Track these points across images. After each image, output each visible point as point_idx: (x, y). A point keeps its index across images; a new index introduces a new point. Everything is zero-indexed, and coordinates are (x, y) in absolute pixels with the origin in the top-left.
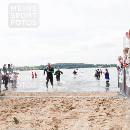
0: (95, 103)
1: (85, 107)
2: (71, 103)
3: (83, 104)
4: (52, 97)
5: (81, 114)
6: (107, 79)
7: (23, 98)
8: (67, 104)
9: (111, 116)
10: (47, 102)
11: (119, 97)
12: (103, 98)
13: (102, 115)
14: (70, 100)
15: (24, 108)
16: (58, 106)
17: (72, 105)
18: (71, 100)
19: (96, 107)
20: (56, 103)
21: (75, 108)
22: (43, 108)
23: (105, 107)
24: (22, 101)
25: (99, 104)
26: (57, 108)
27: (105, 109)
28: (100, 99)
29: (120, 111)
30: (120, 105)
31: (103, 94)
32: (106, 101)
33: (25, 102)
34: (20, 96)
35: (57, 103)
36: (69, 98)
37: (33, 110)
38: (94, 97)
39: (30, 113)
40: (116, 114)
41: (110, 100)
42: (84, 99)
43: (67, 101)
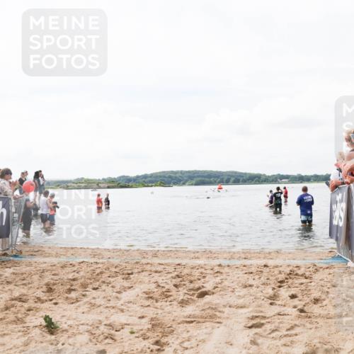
0: (268, 279)
1: (239, 290)
2: (202, 280)
3: (235, 283)
4: (150, 262)
5: (227, 310)
7: (71, 263)
8: (191, 282)
9: (310, 317)
10: (136, 275)
11: (333, 264)
12: (289, 266)
13: (286, 312)
14: (200, 270)
15: (74, 290)
16: (167, 287)
17: (204, 285)
18: (203, 270)
19: (271, 292)
20: (161, 278)
21: (213, 293)
22: (124, 293)
23: (293, 291)
24: (68, 273)
25: (279, 284)
26: (163, 293)
27: (293, 297)
28: (281, 269)
31: (291, 256)
32: (297, 274)
33: (75, 273)
34: (63, 260)
35: (163, 278)
36: (194, 265)
37: (99, 298)
38: (264, 264)
39: (89, 306)
40: (323, 312)
41: (310, 271)
42: (237, 268)
43: (190, 275)
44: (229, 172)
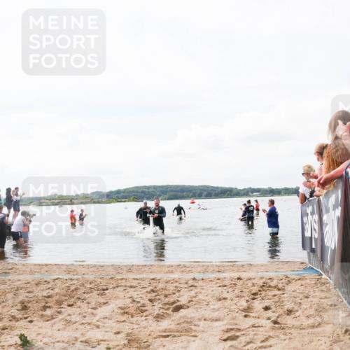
0: (241, 292)
1: (213, 303)
2: (177, 294)
3: (209, 296)
4: (124, 277)
5: (202, 323)
6: (272, 227)
7: (45, 280)
8: (166, 296)
9: (283, 328)
10: (111, 291)
11: (305, 275)
12: (262, 278)
13: (260, 324)
14: (174, 285)
15: (49, 307)
16: (142, 302)
17: (179, 299)
18: (177, 284)
19: (244, 304)
20: (136, 293)
21: (188, 307)
22: (99, 308)
23: (266, 303)
24: (43, 290)
25: (253, 296)
26: (138, 308)
27: (267, 308)
28: (254, 281)
29: (307, 313)
30: (307, 297)
31: (263, 268)
32: (270, 286)
33: (50, 290)
34: (37, 277)
35: (139, 293)
36: (169, 279)
37: (74, 314)
38: (238, 276)
39: (64, 323)
40: (297, 323)
41: (282, 283)
42: (211, 281)
43: (165, 289)
44: (202, 186)
